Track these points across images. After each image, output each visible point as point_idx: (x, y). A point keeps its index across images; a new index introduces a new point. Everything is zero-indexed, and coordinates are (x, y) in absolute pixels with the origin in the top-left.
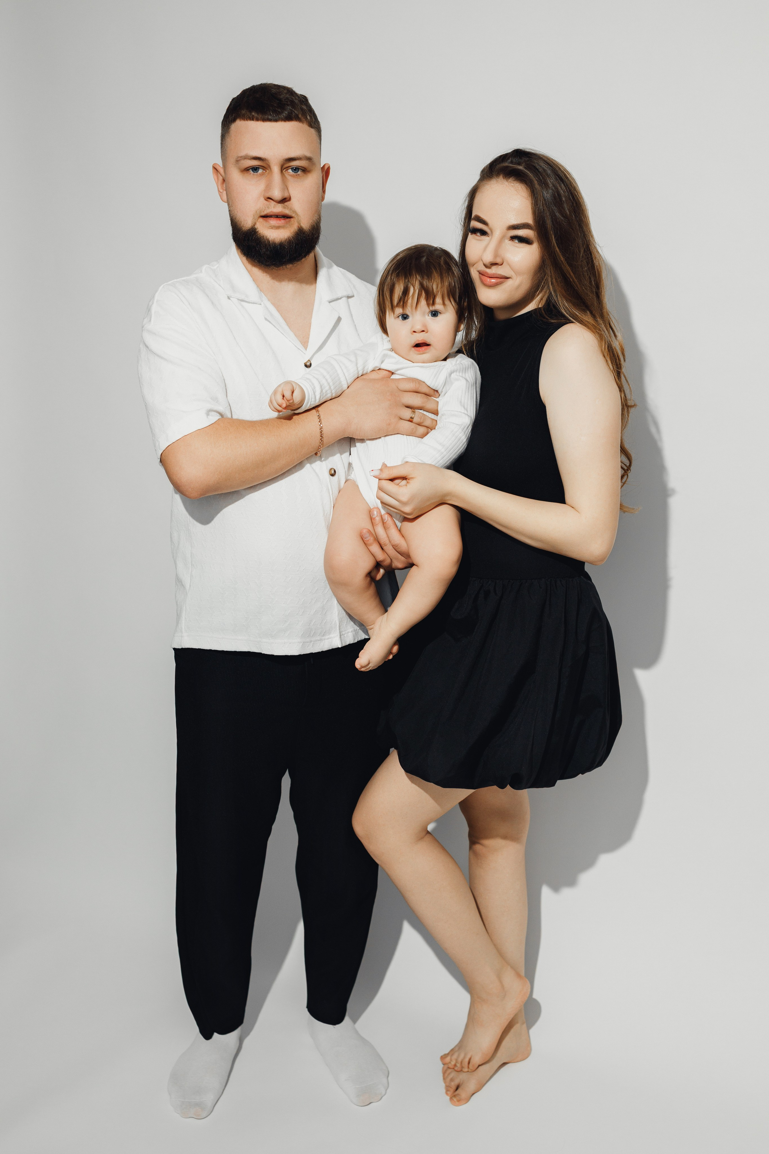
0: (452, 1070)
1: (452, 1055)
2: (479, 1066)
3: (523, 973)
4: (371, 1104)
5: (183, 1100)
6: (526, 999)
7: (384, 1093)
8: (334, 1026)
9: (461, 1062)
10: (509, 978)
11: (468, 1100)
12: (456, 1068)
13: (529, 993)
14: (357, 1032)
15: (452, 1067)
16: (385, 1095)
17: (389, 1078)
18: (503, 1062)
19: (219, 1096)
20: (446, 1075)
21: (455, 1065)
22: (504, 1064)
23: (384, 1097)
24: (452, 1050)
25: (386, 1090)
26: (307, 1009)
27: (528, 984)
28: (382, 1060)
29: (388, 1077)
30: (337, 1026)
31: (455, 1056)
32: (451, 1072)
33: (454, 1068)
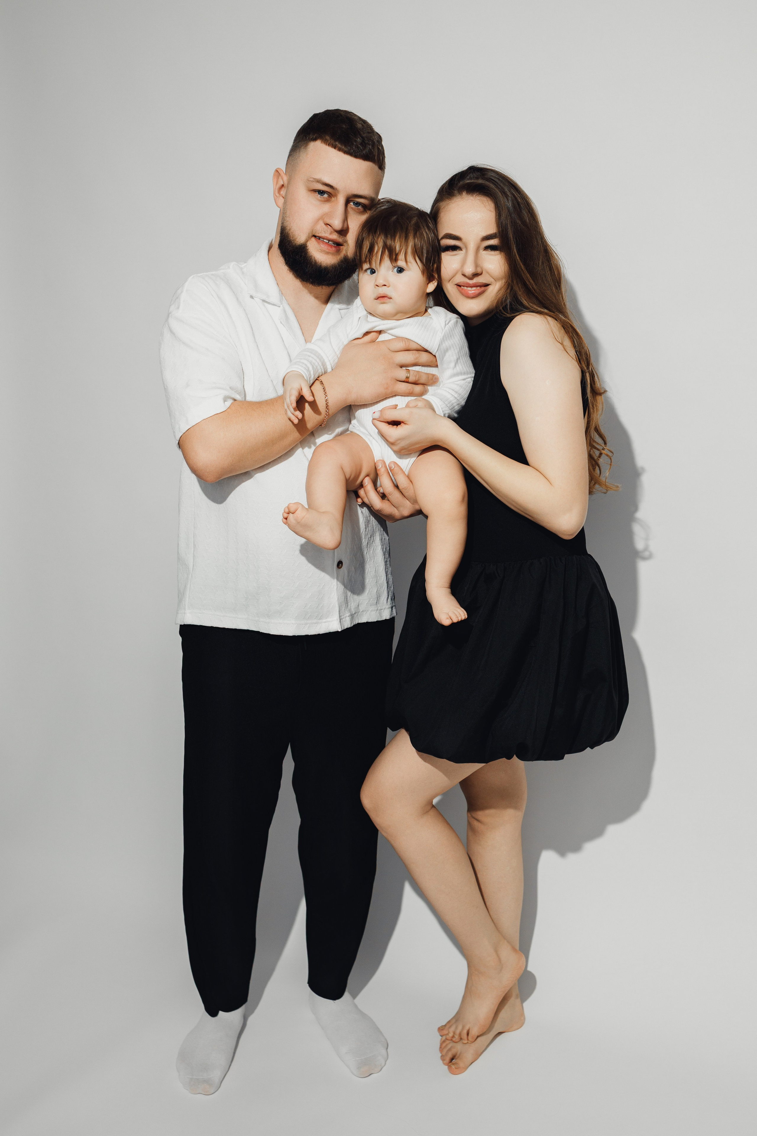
0: (451, 1041)
1: (450, 1027)
2: (478, 1037)
3: (518, 948)
4: (372, 1075)
5: (191, 1077)
6: (522, 972)
7: (383, 1064)
8: (334, 1001)
9: (460, 1034)
10: (506, 953)
11: (466, 1068)
12: (454, 1039)
13: (524, 967)
14: (356, 1006)
15: (450, 1039)
16: (384, 1066)
17: (388, 1050)
18: (497, 1032)
19: (226, 1072)
20: (444, 1045)
21: (453, 1037)
22: (500, 1033)
23: (384, 1068)
24: (449, 1022)
25: (386, 1061)
26: (308, 985)
27: (524, 959)
28: (381, 1032)
29: (387, 1048)
30: (337, 1001)
31: (452, 1029)
32: (449, 1043)
33: (452, 1040)
